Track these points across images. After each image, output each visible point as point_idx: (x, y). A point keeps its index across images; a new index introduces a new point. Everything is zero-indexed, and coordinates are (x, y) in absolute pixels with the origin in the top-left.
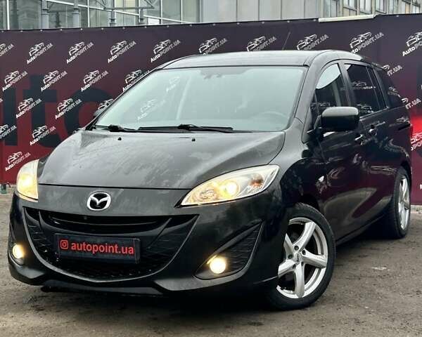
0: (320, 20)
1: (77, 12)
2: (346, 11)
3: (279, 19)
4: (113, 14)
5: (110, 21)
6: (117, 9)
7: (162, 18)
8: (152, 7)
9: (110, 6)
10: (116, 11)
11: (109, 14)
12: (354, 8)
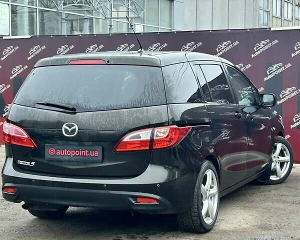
0: (272, 29)
1: (86, 20)
2: (286, 22)
3: (244, 28)
4: (111, 22)
5: (109, 27)
6: (114, 18)
7: (145, 25)
8: (139, 17)
9: (109, 16)
10: (113, 20)
11: (109, 21)
12: (291, 20)
